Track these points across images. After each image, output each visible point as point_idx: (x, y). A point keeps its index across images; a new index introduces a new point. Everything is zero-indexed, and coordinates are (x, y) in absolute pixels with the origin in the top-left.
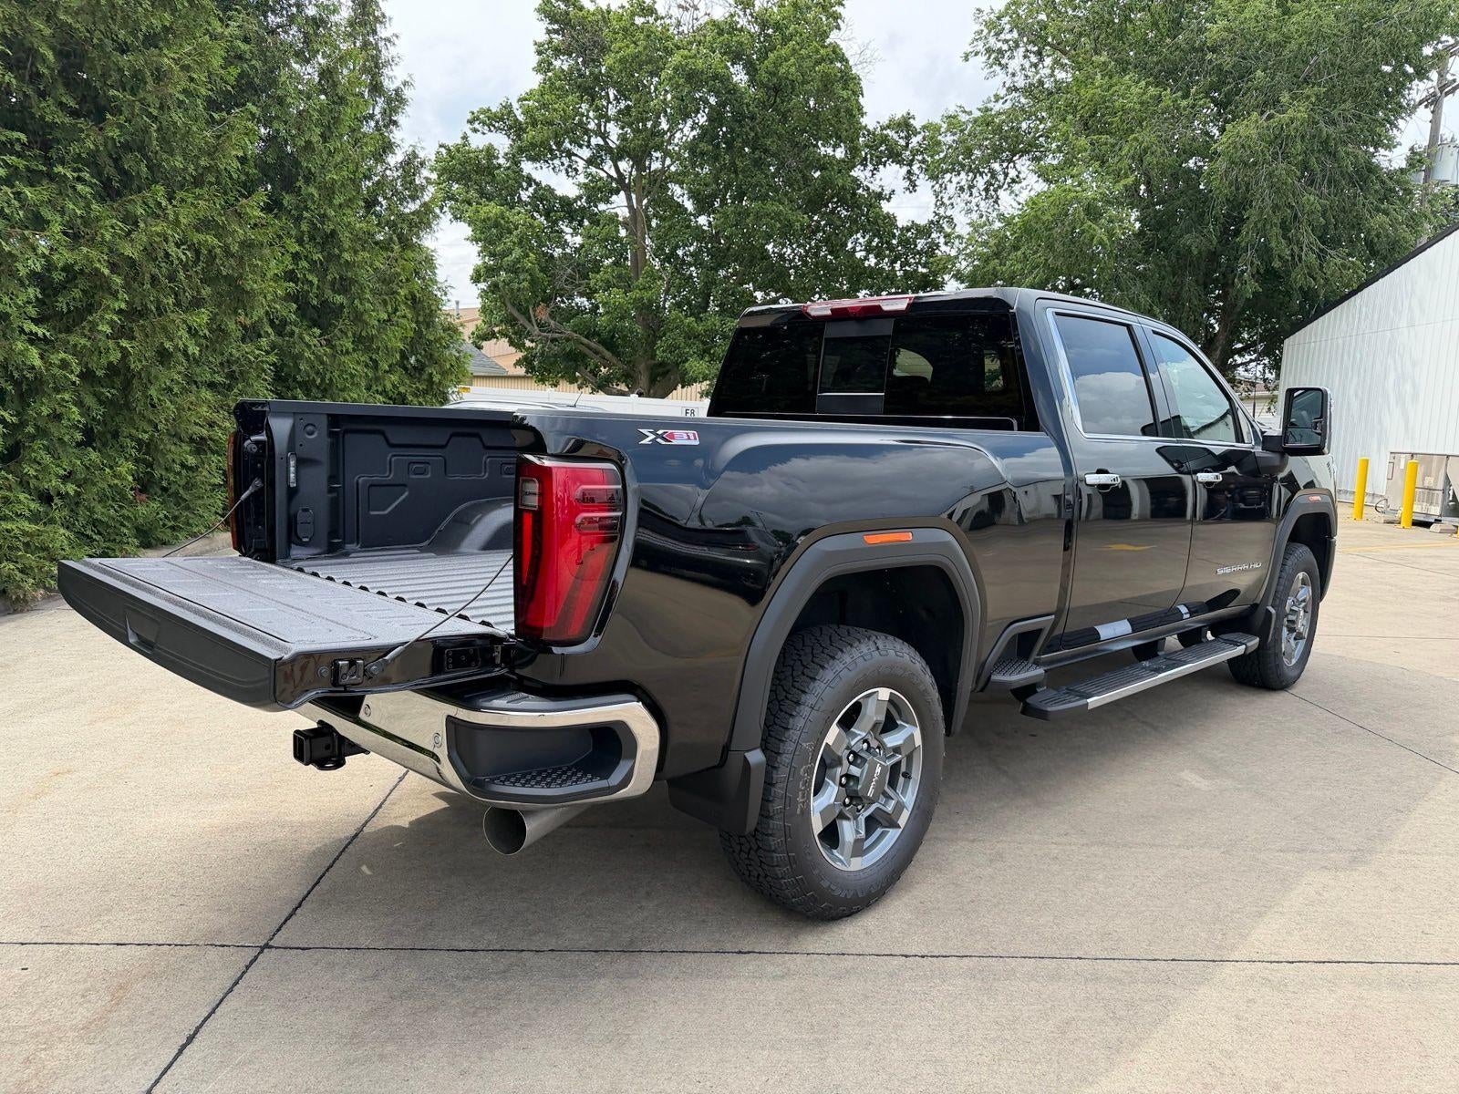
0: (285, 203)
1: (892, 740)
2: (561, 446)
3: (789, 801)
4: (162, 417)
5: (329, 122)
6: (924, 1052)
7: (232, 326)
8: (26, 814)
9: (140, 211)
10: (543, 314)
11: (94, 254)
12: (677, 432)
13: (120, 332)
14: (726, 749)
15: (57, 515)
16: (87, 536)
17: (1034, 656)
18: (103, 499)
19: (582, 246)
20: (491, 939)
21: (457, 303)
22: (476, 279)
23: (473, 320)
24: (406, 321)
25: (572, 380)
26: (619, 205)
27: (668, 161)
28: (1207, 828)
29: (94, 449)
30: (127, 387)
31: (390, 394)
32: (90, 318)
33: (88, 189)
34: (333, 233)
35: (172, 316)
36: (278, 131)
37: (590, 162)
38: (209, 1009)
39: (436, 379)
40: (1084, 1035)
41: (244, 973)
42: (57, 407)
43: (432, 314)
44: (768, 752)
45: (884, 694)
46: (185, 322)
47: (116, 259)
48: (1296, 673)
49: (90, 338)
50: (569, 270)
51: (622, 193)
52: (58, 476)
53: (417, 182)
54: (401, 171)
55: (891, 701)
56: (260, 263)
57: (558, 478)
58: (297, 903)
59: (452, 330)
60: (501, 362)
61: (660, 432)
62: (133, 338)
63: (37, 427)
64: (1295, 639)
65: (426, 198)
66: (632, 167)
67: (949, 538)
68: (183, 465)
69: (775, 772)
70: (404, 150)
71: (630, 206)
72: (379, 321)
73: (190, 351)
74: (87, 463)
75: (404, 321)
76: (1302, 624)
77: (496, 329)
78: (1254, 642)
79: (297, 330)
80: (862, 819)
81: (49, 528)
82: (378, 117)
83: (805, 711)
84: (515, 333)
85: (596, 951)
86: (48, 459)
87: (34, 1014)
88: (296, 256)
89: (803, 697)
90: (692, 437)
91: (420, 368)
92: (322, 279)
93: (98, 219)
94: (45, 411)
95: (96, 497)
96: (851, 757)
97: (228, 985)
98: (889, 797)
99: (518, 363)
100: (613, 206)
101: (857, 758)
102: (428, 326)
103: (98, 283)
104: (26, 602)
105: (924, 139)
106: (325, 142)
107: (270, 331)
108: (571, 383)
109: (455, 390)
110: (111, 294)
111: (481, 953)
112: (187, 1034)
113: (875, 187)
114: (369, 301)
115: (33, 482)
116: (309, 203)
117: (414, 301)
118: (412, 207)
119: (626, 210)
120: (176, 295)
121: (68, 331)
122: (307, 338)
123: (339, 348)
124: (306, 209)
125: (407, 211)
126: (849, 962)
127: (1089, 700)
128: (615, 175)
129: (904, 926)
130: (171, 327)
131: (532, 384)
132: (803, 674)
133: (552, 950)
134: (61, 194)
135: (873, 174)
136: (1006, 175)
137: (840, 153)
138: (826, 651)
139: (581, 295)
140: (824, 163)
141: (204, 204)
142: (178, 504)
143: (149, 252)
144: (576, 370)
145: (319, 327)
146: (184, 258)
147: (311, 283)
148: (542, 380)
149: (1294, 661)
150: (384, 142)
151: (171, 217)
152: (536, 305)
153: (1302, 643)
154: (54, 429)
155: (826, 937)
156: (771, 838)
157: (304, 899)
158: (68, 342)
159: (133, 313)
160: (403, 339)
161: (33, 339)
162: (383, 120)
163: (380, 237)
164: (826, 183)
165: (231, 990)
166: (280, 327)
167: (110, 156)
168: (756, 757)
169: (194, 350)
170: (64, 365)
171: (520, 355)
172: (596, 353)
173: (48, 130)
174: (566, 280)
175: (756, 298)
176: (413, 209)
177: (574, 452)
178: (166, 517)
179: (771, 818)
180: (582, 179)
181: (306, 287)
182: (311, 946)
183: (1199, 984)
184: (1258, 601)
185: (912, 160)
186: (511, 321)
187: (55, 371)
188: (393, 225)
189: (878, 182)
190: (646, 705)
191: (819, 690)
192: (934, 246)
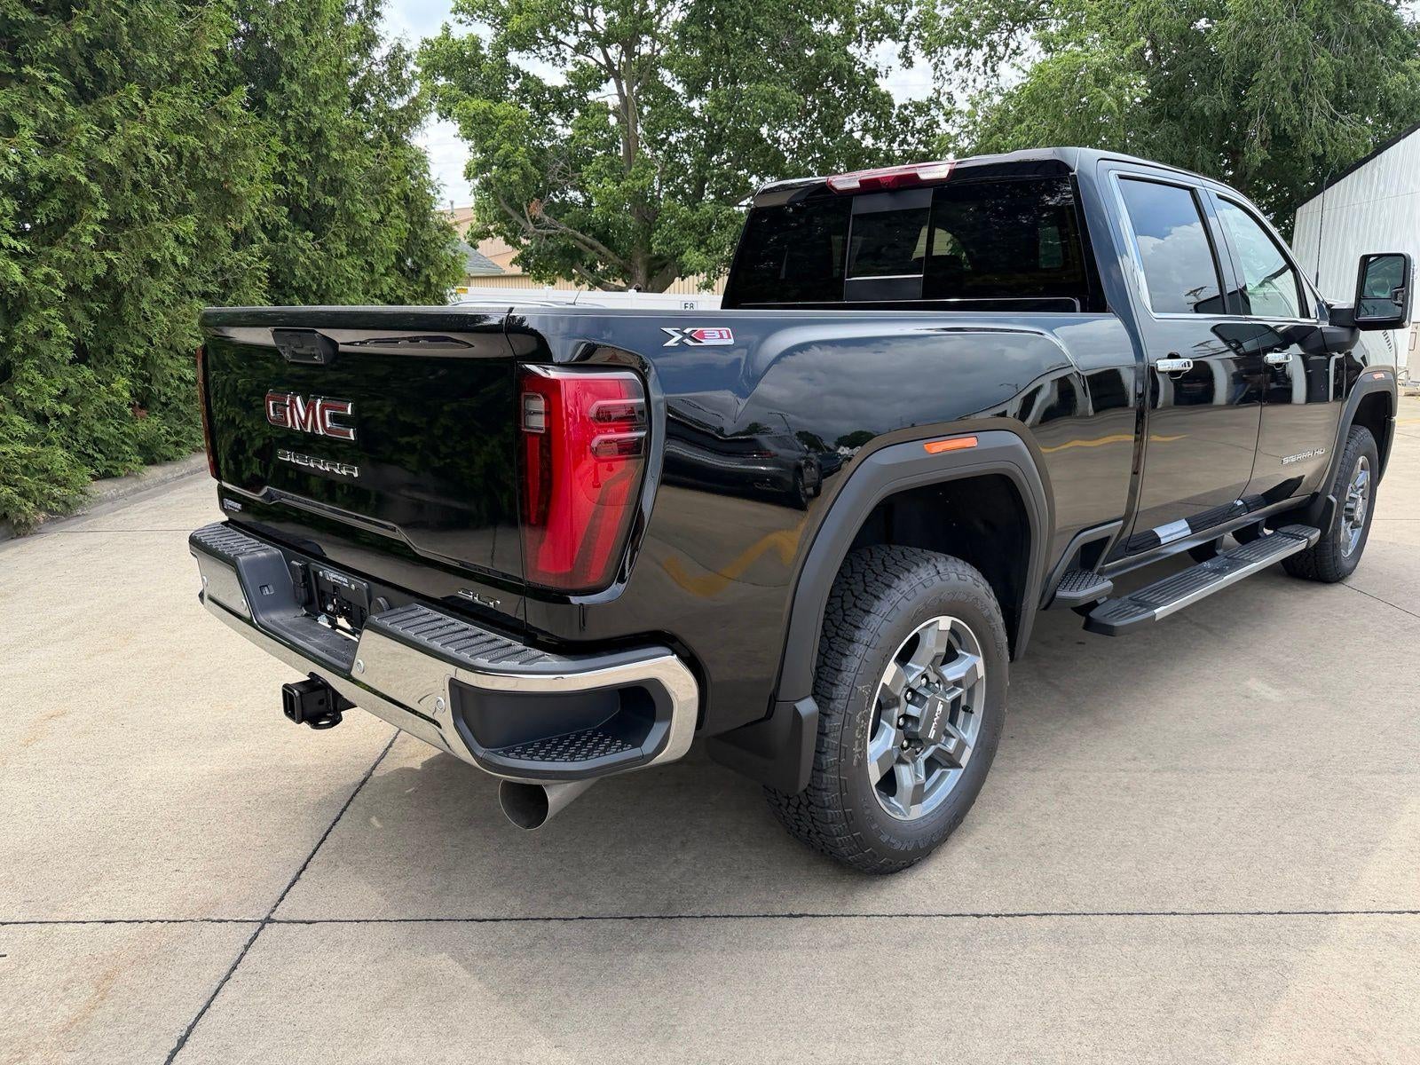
0: (269, 102)
1: (953, 672)
2: (569, 353)
3: (844, 752)
4: (156, 331)
5: (309, 14)
6: (1014, 1042)
7: (221, 232)
8: (16, 765)
9: (115, 112)
10: (537, 210)
11: (69, 161)
12: (707, 330)
13: (104, 244)
14: (774, 699)
15: (53, 435)
16: (89, 455)
17: (1099, 566)
18: (101, 418)
19: (572, 138)
20: (515, 906)
21: (452, 203)
22: (469, 175)
23: (468, 220)
24: (400, 224)
25: (570, 277)
26: (608, 94)
27: (657, 47)
28: (1288, 747)
29: (88, 366)
30: (118, 299)
31: (389, 298)
32: (72, 229)
33: (60, 90)
34: (320, 132)
35: (158, 225)
36: (256, 25)
37: (578, 49)
38: (203, 1003)
39: (434, 280)
40: (1195, 1015)
41: (243, 955)
42: (45, 324)
43: (426, 213)
44: (819, 697)
45: (945, 622)
46: (170, 231)
47: (95, 167)
48: (1353, 564)
49: (73, 251)
50: (561, 163)
51: (612, 80)
52: (50, 396)
53: (404, 76)
54: (387, 65)
55: (952, 631)
56: (245, 164)
57: (567, 393)
58: (301, 865)
59: (447, 230)
60: (498, 262)
61: (687, 331)
62: (119, 250)
63: (25, 346)
64: (1351, 528)
65: (415, 94)
66: (621, 53)
67: (1017, 441)
68: (181, 379)
69: (827, 720)
70: (389, 43)
71: (621, 94)
72: (372, 222)
73: (179, 261)
74: (81, 381)
75: (397, 221)
76: (1359, 514)
77: (491, 228)
78: (1316, 535)
79: (290, 235)
80: (921, 761)
81: (47, 449)
82: (361, 8)
83: (859, 649)
84: (510, 230)
85: (631, 918)
86: (40, 379)
87: (9, 1013)
88: (283, 157)
89: (857, 634)
90: (725, 336)
91: (417, 271)
92: (312, 181)
93: (73, 123)
94: (32, 329)
95: (95, 415)
96: (909, 695)
97: (225, 970)
98: (950, 736)
99: (514, 262)
100: (602, 94)
101: (915, 696)
102: (423, 226)
103: (78, 192)
104: (28, 525)
105: (920, 12)
106: (306, 34)
107: (263, 236)
108: (569, 279)
109: (453, 291)
110: (92, 203)
111: (504, 923)
112: (178, 1035)
113: (870, 65)
114: (361, 202)
115: (27, 404)
116: (293, 101)
117: (407, 200)
118: (399, 103)
119: (617, 98)
120: (161, 201)
121: (51, 244)
122: (300, 242)
123: (333, 252)
124: (291, 107)
125: (396, 107)
126: (914, 925)
127: (1156, 611)
128: (603, 62)
129: (971, 878)
130: (156, 237)
131: (530, 282)
132: (855, 606)
133: (583, 918)
134: (32, 96)
135: (868, 51)
136: (1007, 46)
137: (834, 28)
138: (880, 579)
139: (575, 188)
140: (819, 42)
141: (182, 101)
142: (179, 419)
143: (129, 156)
144: (573, 266)
145: (312, 231)
146: (164, 161)
147: (300, 184)
148: (539, 279)
149: (1350, 551)
150: (368, 35)
151: (149, 119)
152: (529, 201)
153: (1358, 532)
154: (42, 346)
155: (885, 894)
156: (824, 793)
157: (309, 860)
158: (52, 255)
159: (117, 223)
160: (399, 240)
161: (14, 255)
162: (366, 12)
163: (369, 136)
164: (821, 61)
165: (228, 978)
166: (273, 232)
167: (81, 55)
168: (807, 707)
169: (183, 259)
170: (49, 280)
171: (516, 253)
172: (592, 248)
173: (14, 30)
174: (559, 174)
175: (751, 184)
176: (402, 105)
177: (582, 362)
178: (168, 432)
179: (824, 771)
180: (570, 68)
181: (296, 189)
182: (317, 919)
183: (1316, 943)
184: (1319, 491)
185: (909, 35)
186: (503, 217)
187: (40, 286)
188: (382, 123)
189: (874, 58)
190: (682, 658)
191: (875, 625)
192: (934, 123)
